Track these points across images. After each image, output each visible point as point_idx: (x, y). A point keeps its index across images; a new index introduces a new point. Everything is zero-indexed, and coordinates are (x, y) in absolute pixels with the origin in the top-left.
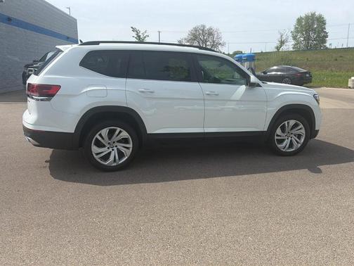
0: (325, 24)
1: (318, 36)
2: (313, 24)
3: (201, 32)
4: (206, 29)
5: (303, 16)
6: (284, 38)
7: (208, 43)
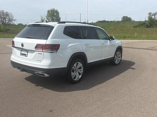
0: (59, 14)
1: (57, 19)
2: (54, 13)
3: (2, 14)
4: (4, 12)
5: (50, 10)
6: (43, 19)
7: (6, 19)
